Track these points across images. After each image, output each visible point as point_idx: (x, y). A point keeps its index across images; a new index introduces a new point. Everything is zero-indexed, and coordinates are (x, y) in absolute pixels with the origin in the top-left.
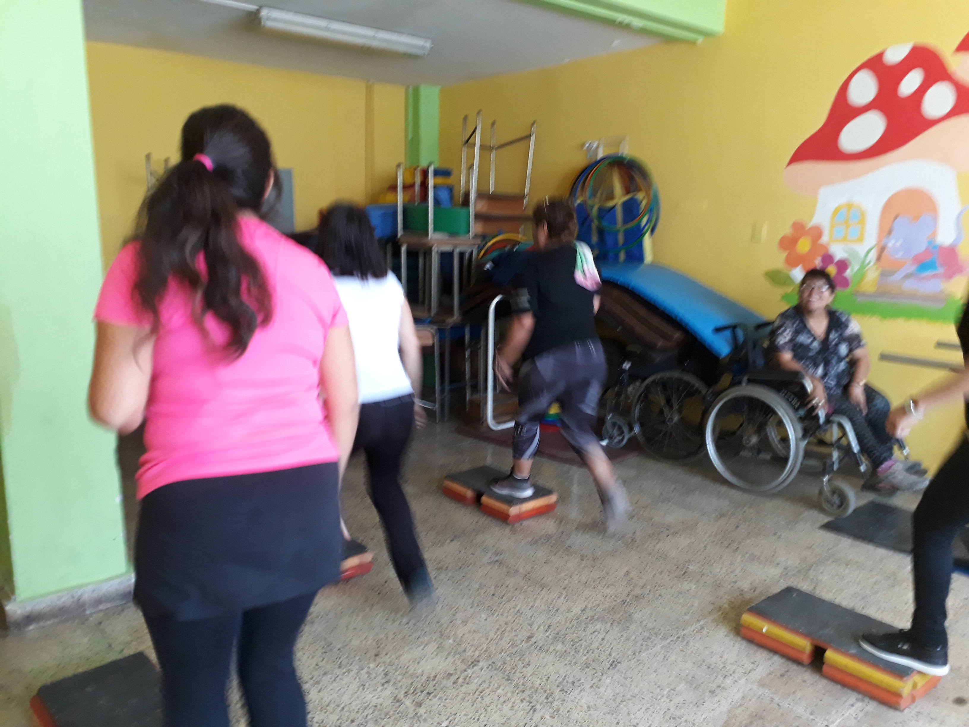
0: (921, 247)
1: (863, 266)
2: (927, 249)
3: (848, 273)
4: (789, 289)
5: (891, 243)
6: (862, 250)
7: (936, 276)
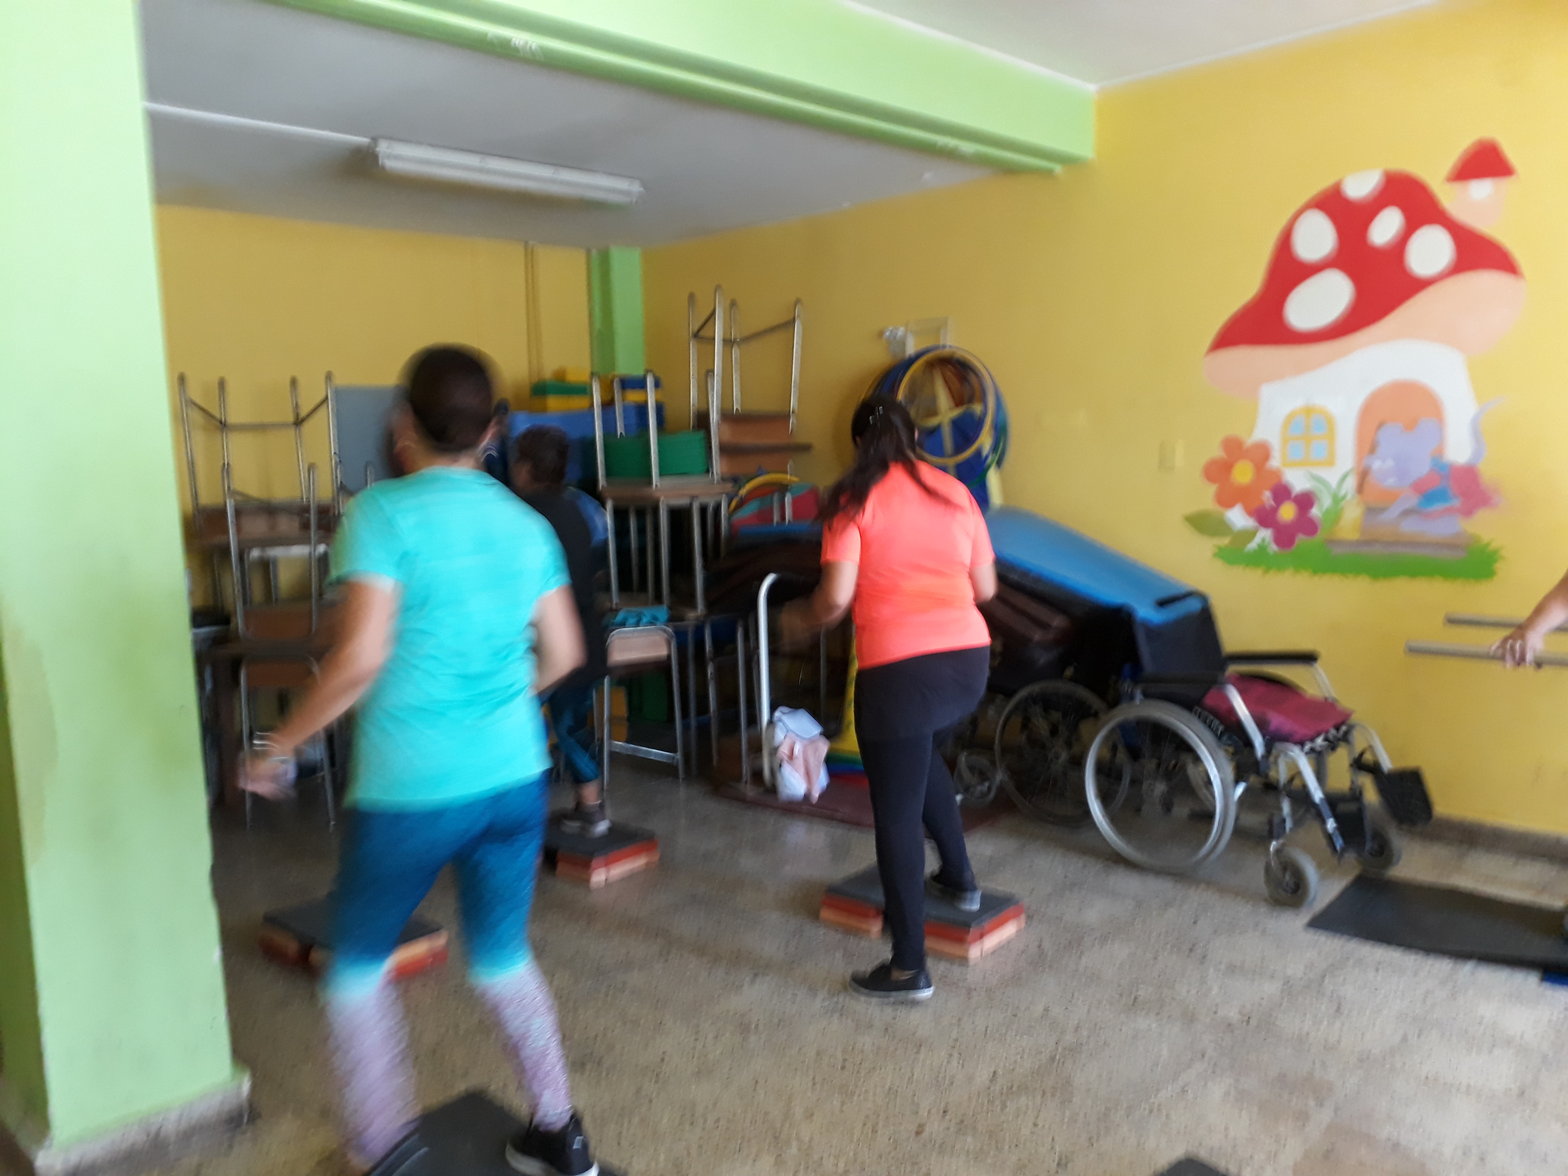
2: (1432, 471)
4: (1225, 541)
5: (1377, 465)
6: (1332, 476)
7: (1449, 511)
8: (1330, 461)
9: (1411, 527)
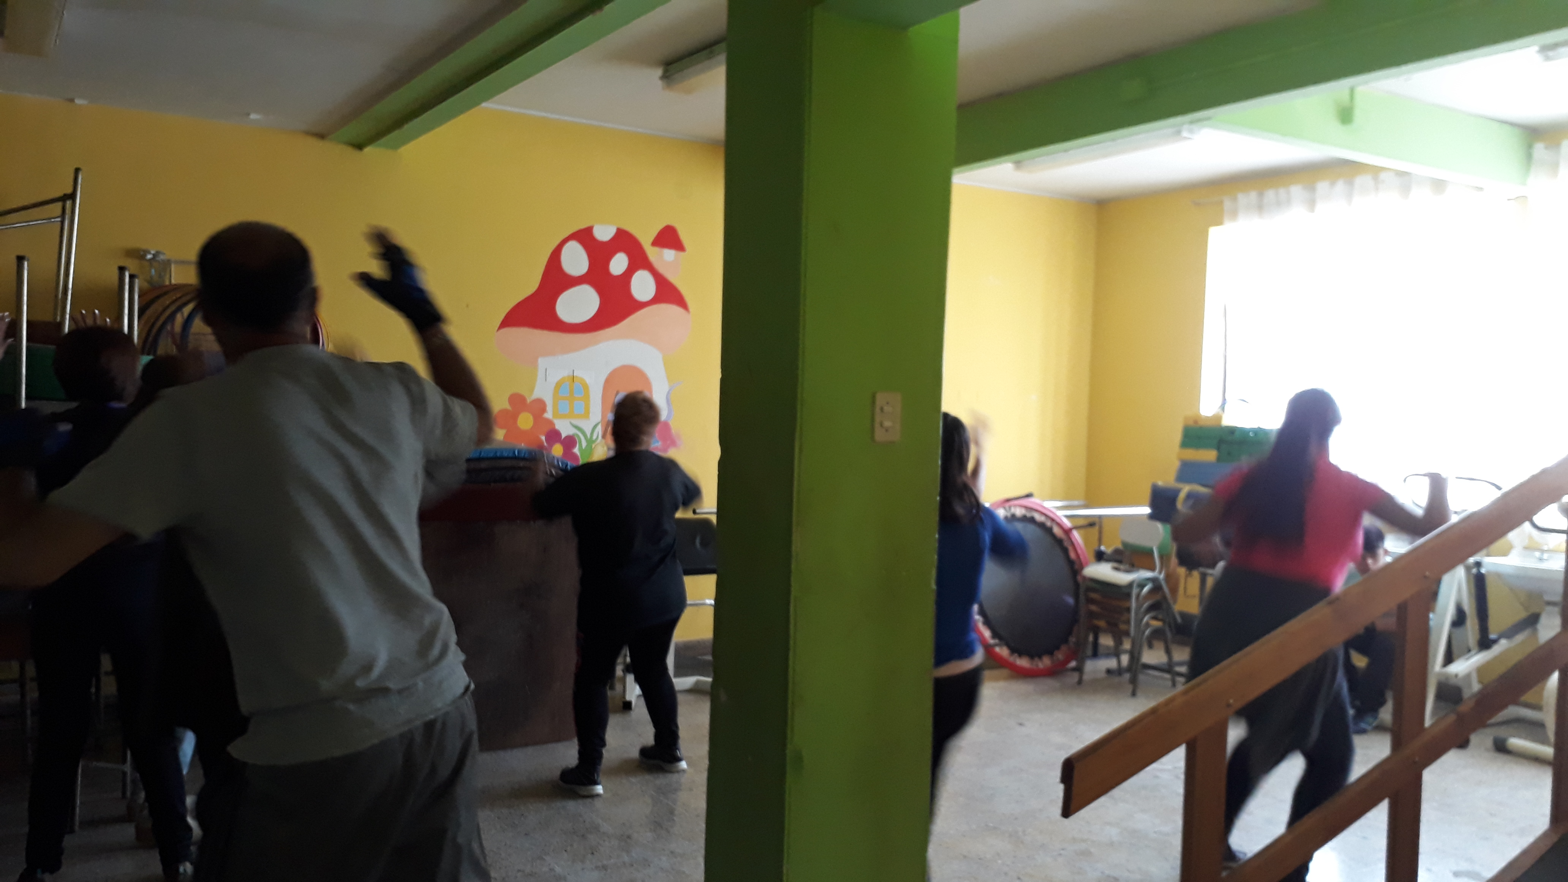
1: (590, 441)
3: (576, 450)
6: (587, 426)
8: (586, 415)
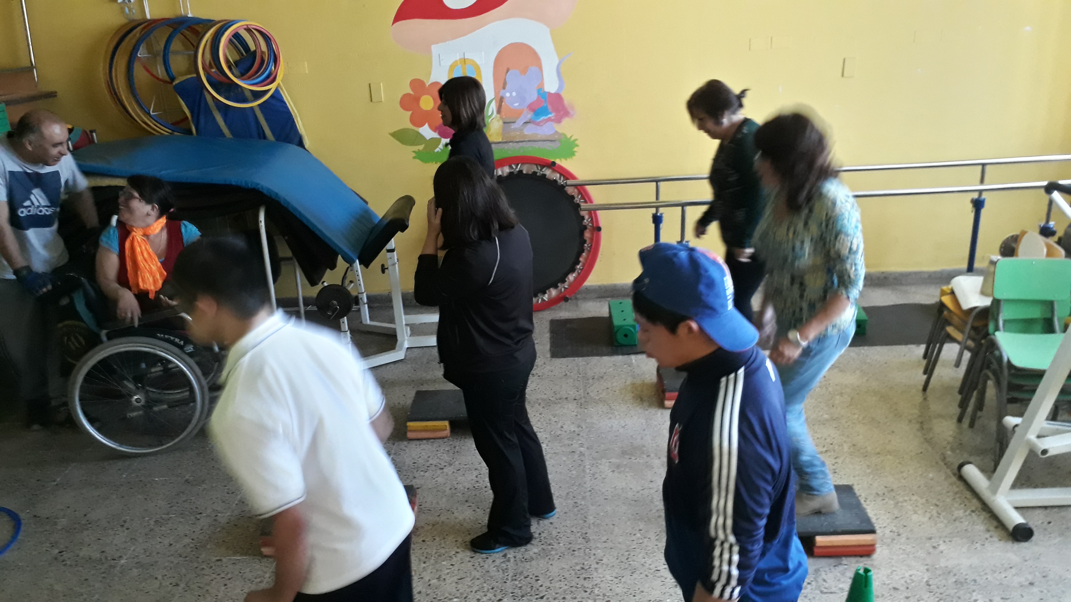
0: (533, 97)
2: (538, 97)
4: (421, 147)
5: (508, 95)
7: (549, 120)
9: (529, 131)
